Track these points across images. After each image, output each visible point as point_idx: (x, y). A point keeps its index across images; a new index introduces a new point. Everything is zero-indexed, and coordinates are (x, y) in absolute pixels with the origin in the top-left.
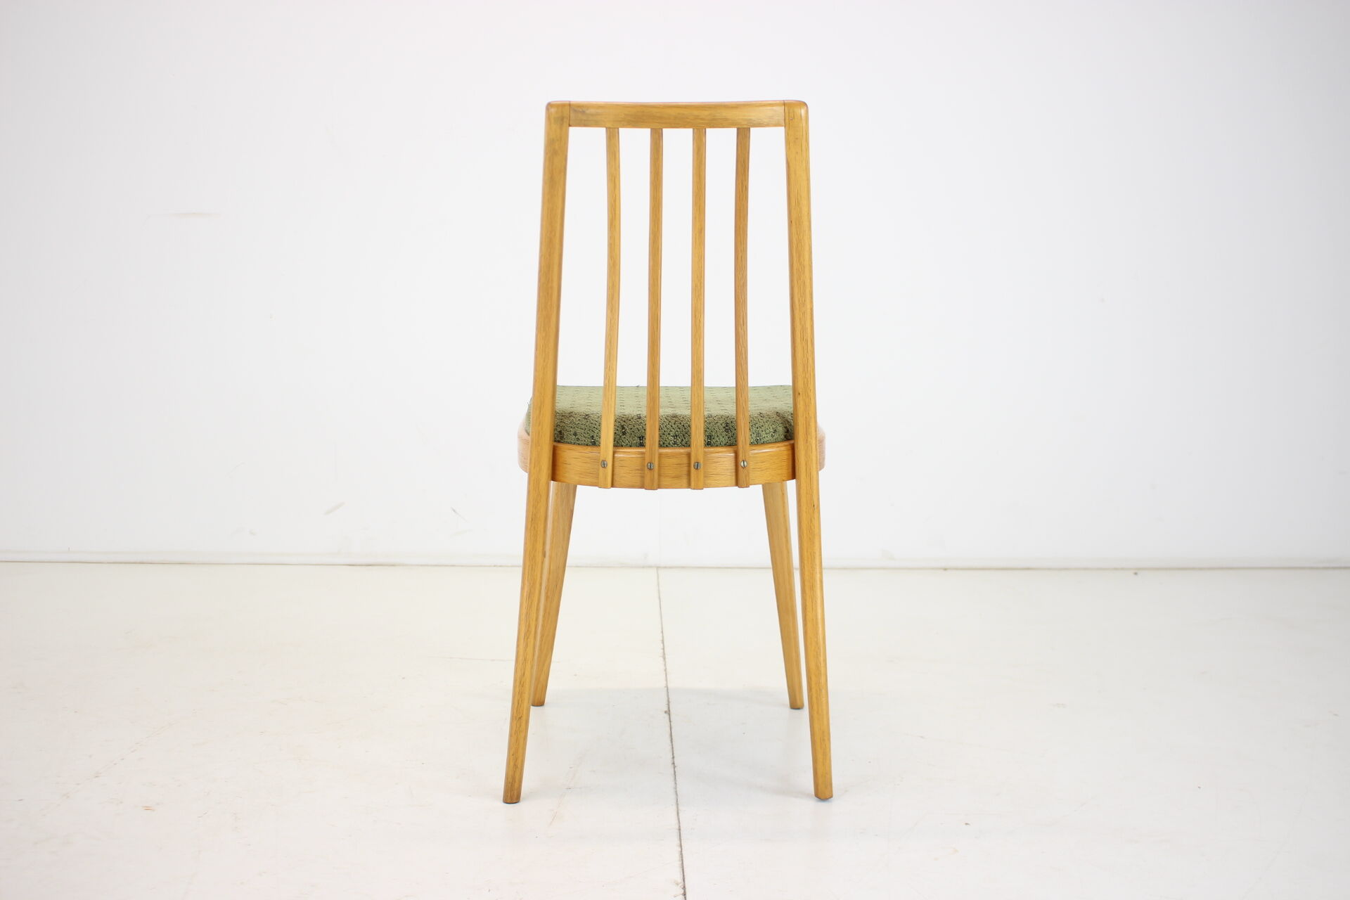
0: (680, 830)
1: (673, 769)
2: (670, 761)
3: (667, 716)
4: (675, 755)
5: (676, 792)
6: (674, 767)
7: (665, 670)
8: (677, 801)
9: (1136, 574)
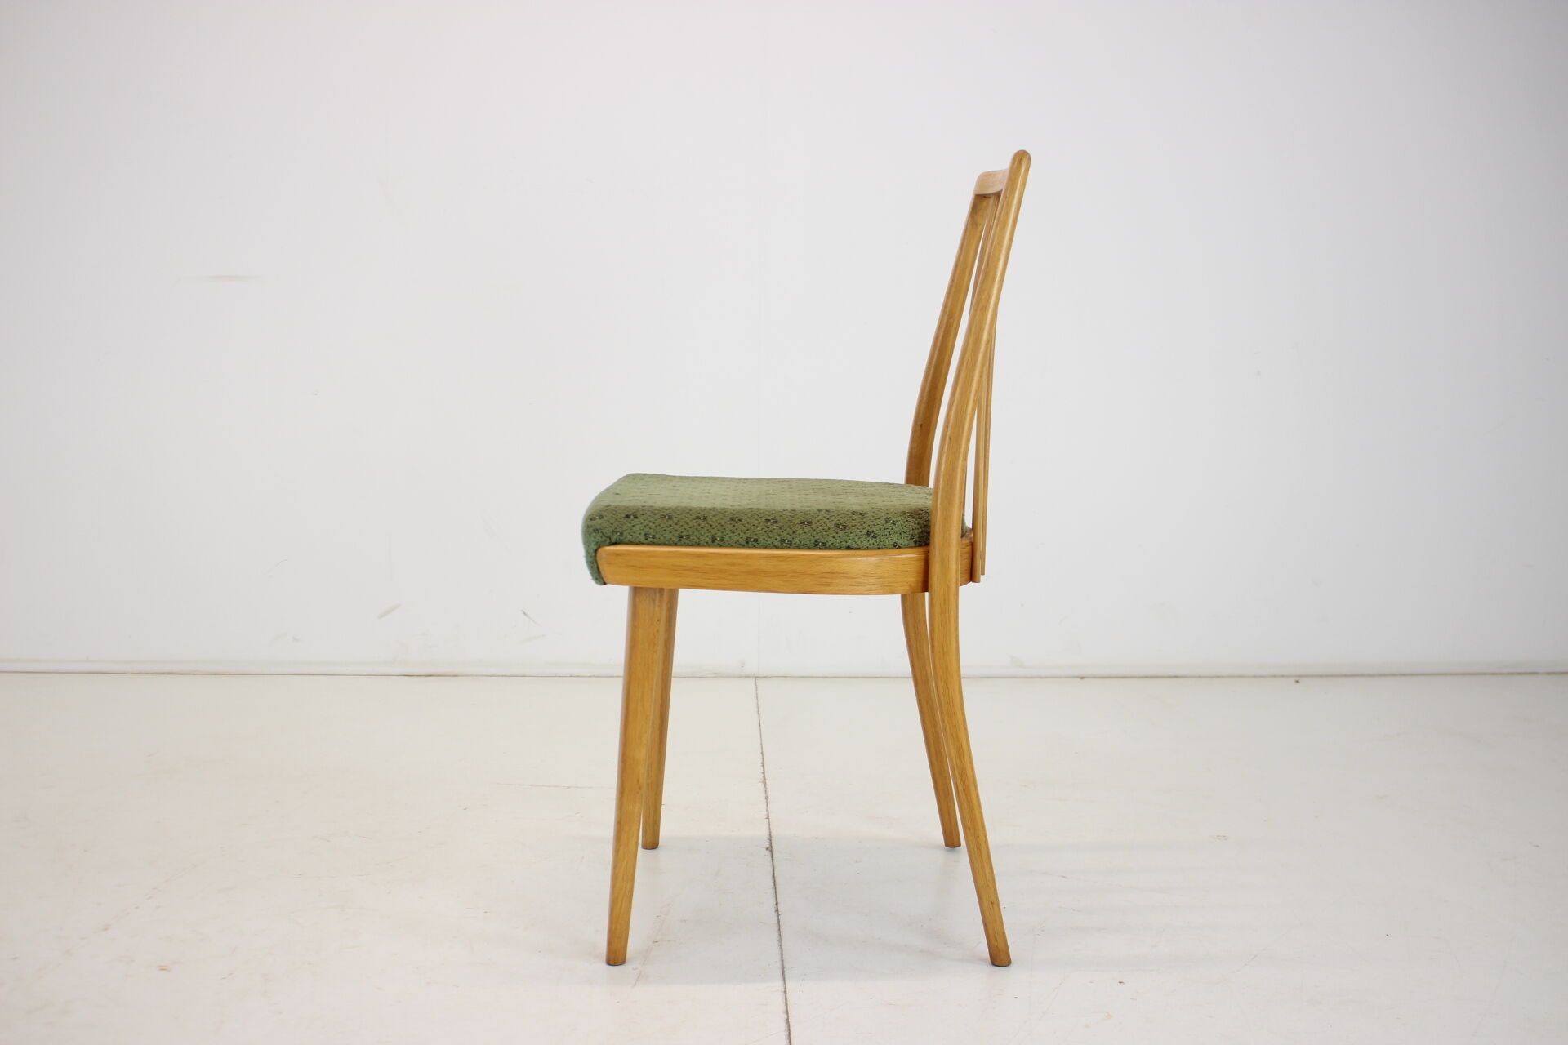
0: (785, 992)
1: (776, 918)
2: (773, 908)
3: (768, 853)
4: (779, 900)
5: (781, 945)
6: (778, 915)
7: (766, 798)
8: (782, 957)
9: (1297, 682)
